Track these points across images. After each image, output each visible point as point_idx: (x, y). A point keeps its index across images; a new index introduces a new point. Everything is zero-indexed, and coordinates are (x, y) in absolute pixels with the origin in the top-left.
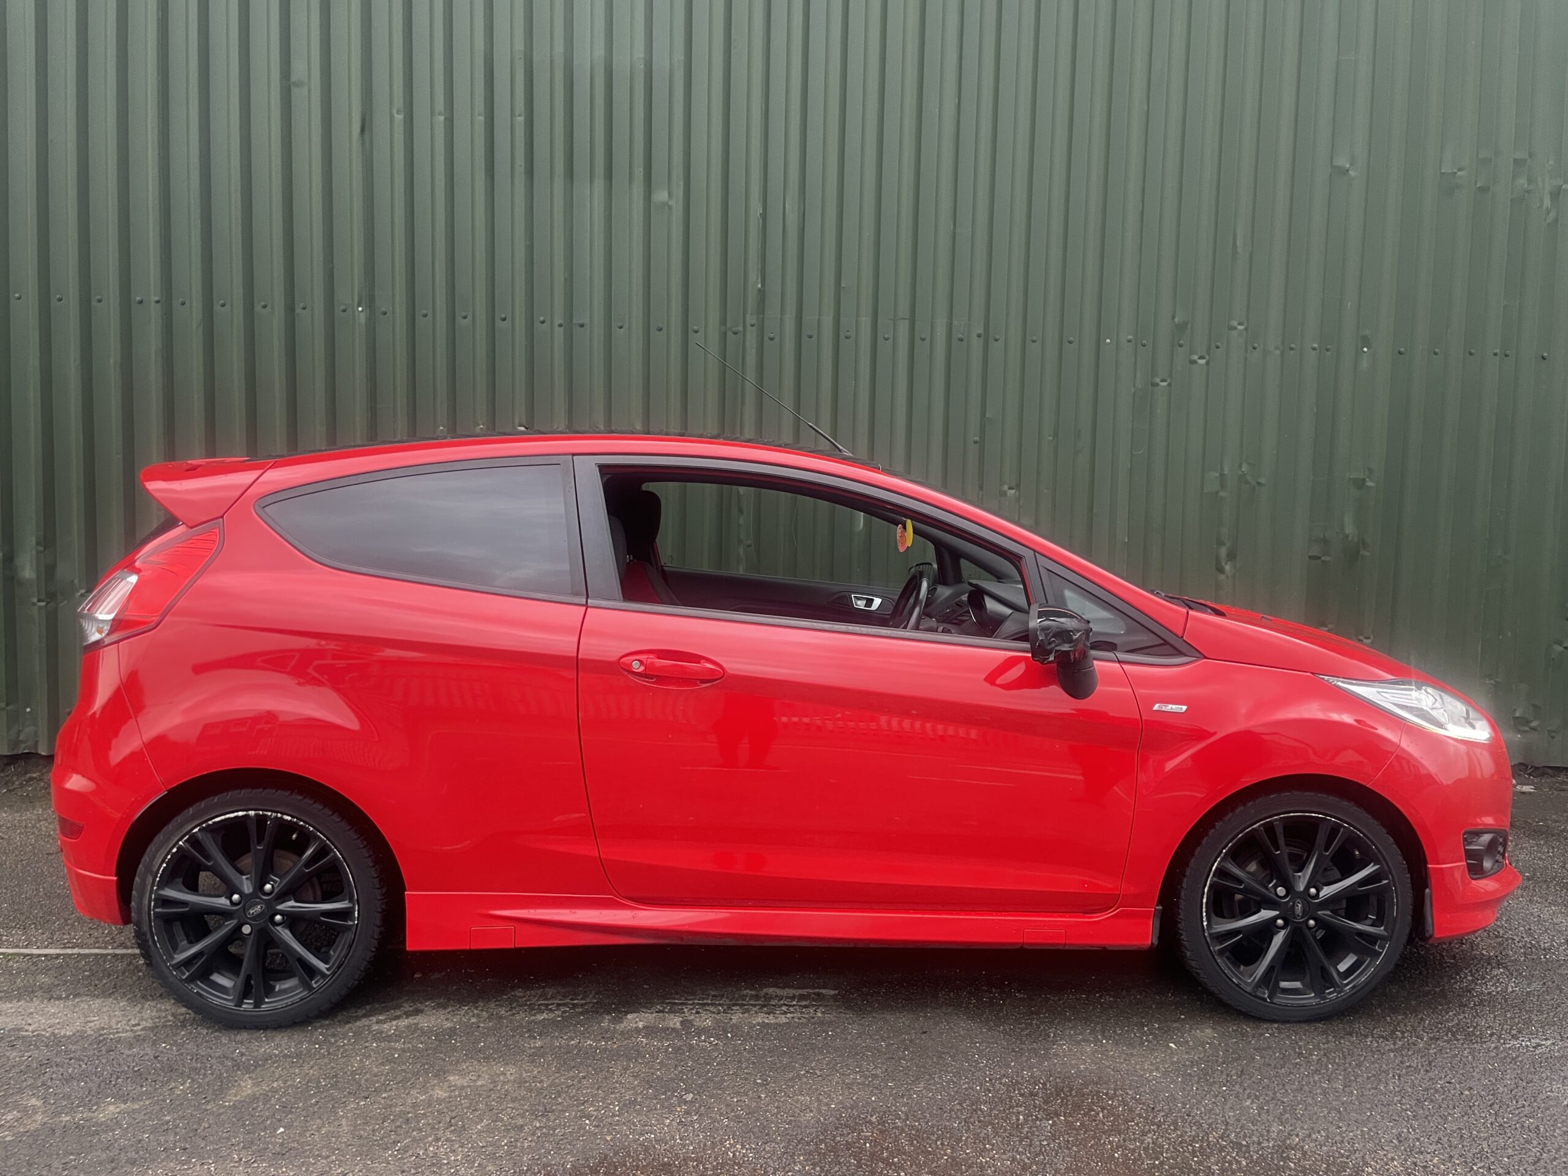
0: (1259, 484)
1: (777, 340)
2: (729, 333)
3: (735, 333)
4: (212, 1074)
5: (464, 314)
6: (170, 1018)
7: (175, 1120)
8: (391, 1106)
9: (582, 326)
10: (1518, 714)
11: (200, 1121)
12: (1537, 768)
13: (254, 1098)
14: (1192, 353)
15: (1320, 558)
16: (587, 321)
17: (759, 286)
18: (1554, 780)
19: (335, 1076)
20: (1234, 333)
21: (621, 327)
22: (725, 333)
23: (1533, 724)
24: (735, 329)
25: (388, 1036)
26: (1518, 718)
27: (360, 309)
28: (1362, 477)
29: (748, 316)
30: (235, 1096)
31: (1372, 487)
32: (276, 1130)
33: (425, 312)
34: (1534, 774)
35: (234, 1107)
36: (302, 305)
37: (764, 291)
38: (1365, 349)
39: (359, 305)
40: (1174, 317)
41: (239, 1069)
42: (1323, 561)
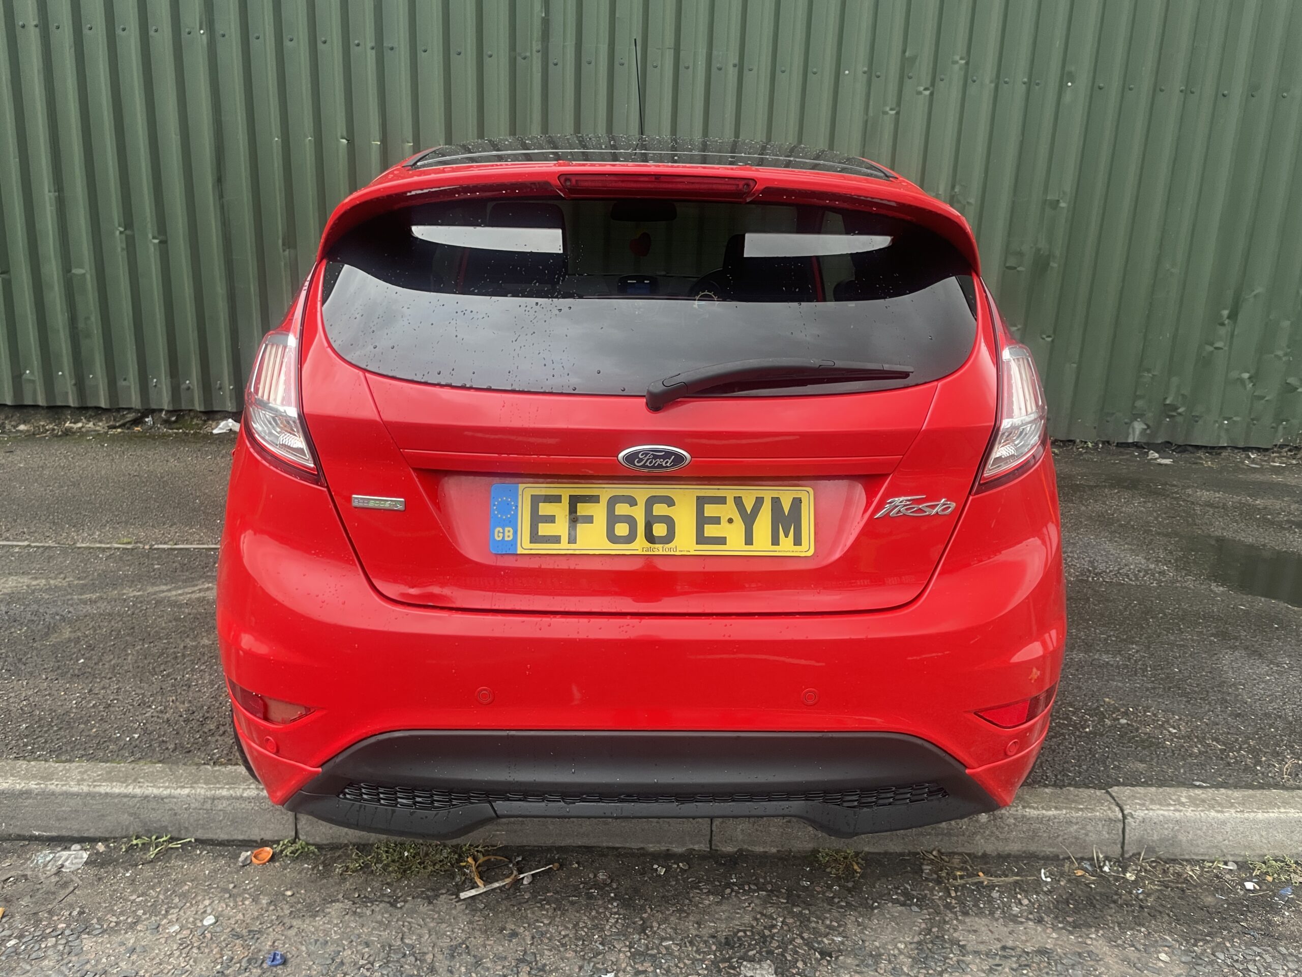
0: (968, 203)
1: (560, 64)
2: (519, 59)
3: (524, 58)
4: (43, 624)
5: (290, 37)
6: (25, 587)
7: (7, 652)
8: (167, 649)
9: (392, 49)
10: (1168, 402)
11: (25, 654)
12: (1180, 446)
13: (69, 640)
14: (919, 85)
15: (1015, 268)
16: (395, 45)
17: (543, 15)
18: (1192, 455)
19: (133, 628)
20: (956, 67)
21: (425, 51)
22: (515, 59)
23: (1180, 410)
24: (523, 55)
25: (182, 604)
26: (1168, 405)
27: (202, 32)
28: (1057, 198)
29: (534, 43)
30: (56, 638)
31: (1063, 208)
32: (78, 660)
33: (257, 35)
34: (1177, 451)
35: (54, 645)
36: (154, 28)
37: (548, 20)
38: (1070, 84)
39: (201, 29)
40: (904, 52)
41: (64, 621)
42: (1018, 271)
